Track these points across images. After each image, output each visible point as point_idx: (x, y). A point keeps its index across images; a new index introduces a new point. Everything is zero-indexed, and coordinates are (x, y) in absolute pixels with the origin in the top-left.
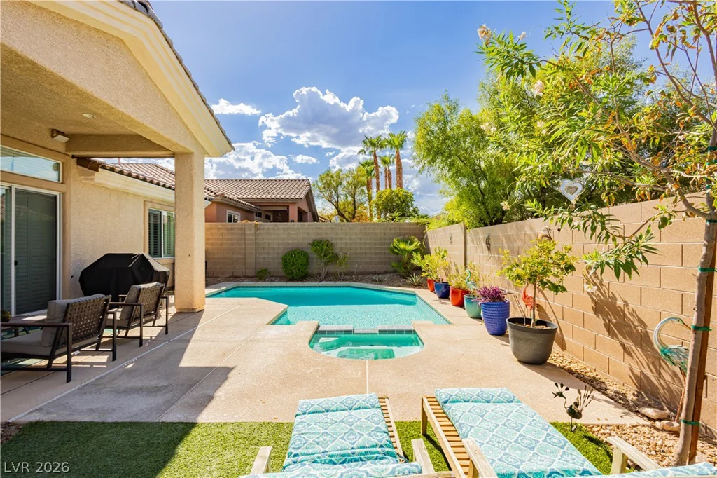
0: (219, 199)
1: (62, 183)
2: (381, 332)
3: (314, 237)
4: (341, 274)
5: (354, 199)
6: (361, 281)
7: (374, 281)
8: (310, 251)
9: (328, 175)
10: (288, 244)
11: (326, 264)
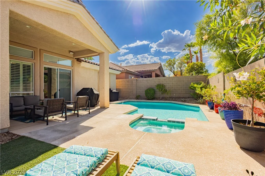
0: (125, 71)
1: (72, 67)
2: (169, 121)
3: (158, 83)
4: (168, 98)
5: (181, 69)
6: (176, 101)
7: (182, 101)
8: (156, 88)
9: (170, 60)
10: (148, 86)
11: (162, 94)
